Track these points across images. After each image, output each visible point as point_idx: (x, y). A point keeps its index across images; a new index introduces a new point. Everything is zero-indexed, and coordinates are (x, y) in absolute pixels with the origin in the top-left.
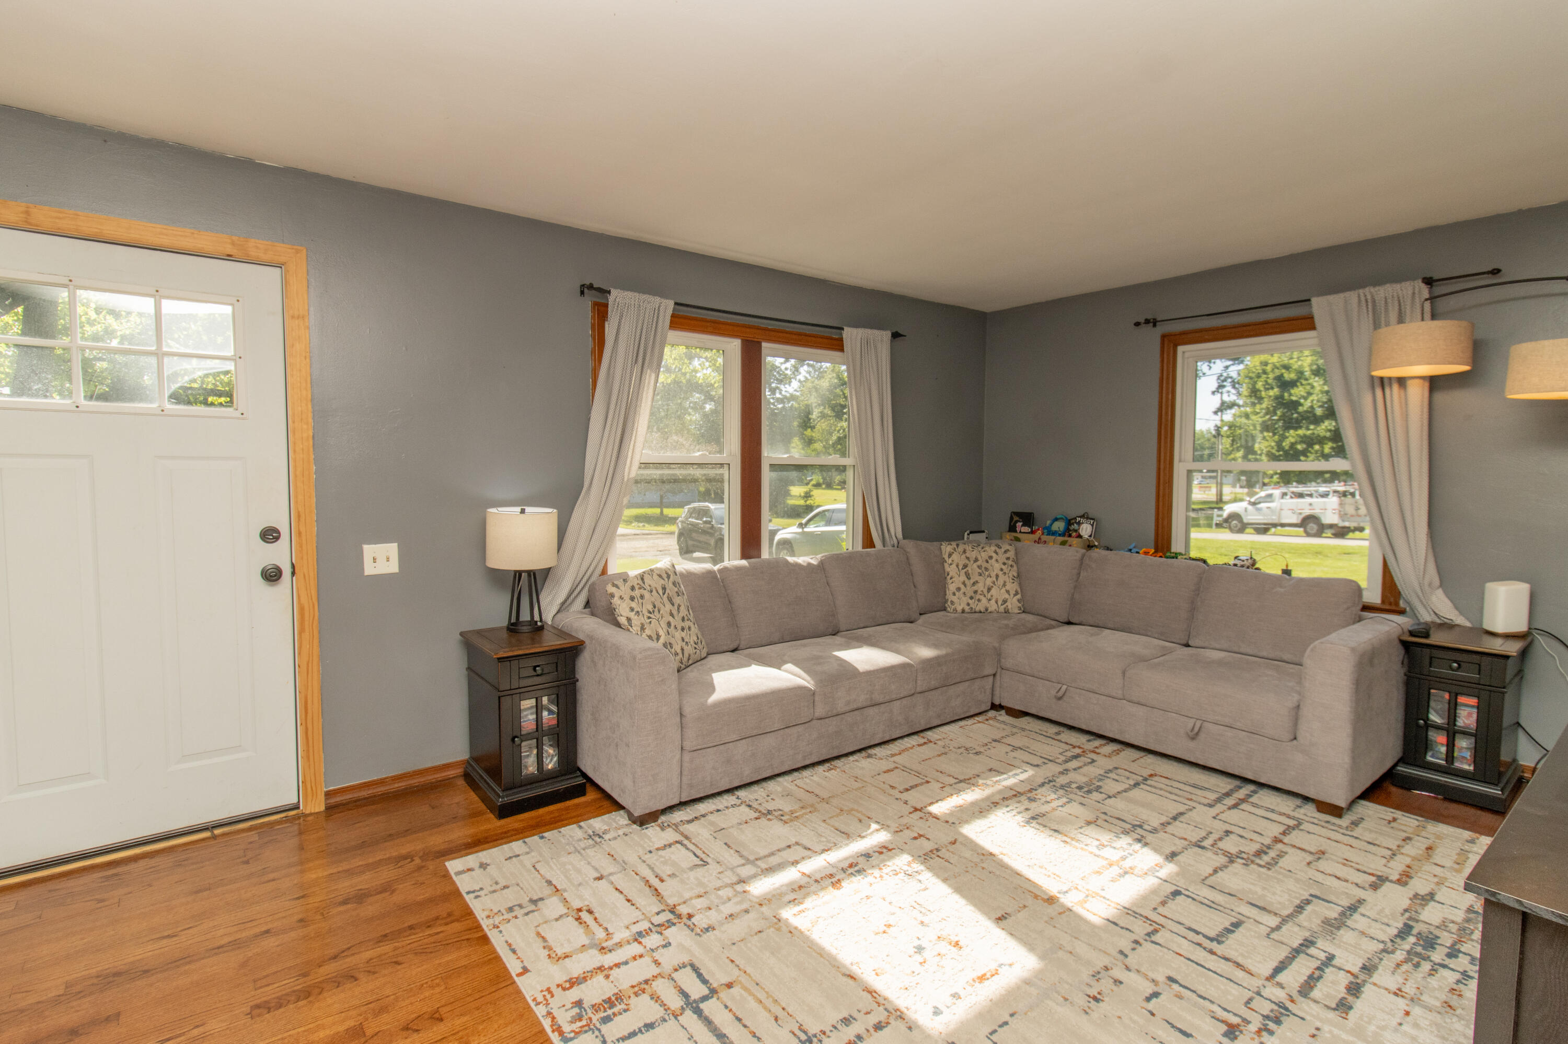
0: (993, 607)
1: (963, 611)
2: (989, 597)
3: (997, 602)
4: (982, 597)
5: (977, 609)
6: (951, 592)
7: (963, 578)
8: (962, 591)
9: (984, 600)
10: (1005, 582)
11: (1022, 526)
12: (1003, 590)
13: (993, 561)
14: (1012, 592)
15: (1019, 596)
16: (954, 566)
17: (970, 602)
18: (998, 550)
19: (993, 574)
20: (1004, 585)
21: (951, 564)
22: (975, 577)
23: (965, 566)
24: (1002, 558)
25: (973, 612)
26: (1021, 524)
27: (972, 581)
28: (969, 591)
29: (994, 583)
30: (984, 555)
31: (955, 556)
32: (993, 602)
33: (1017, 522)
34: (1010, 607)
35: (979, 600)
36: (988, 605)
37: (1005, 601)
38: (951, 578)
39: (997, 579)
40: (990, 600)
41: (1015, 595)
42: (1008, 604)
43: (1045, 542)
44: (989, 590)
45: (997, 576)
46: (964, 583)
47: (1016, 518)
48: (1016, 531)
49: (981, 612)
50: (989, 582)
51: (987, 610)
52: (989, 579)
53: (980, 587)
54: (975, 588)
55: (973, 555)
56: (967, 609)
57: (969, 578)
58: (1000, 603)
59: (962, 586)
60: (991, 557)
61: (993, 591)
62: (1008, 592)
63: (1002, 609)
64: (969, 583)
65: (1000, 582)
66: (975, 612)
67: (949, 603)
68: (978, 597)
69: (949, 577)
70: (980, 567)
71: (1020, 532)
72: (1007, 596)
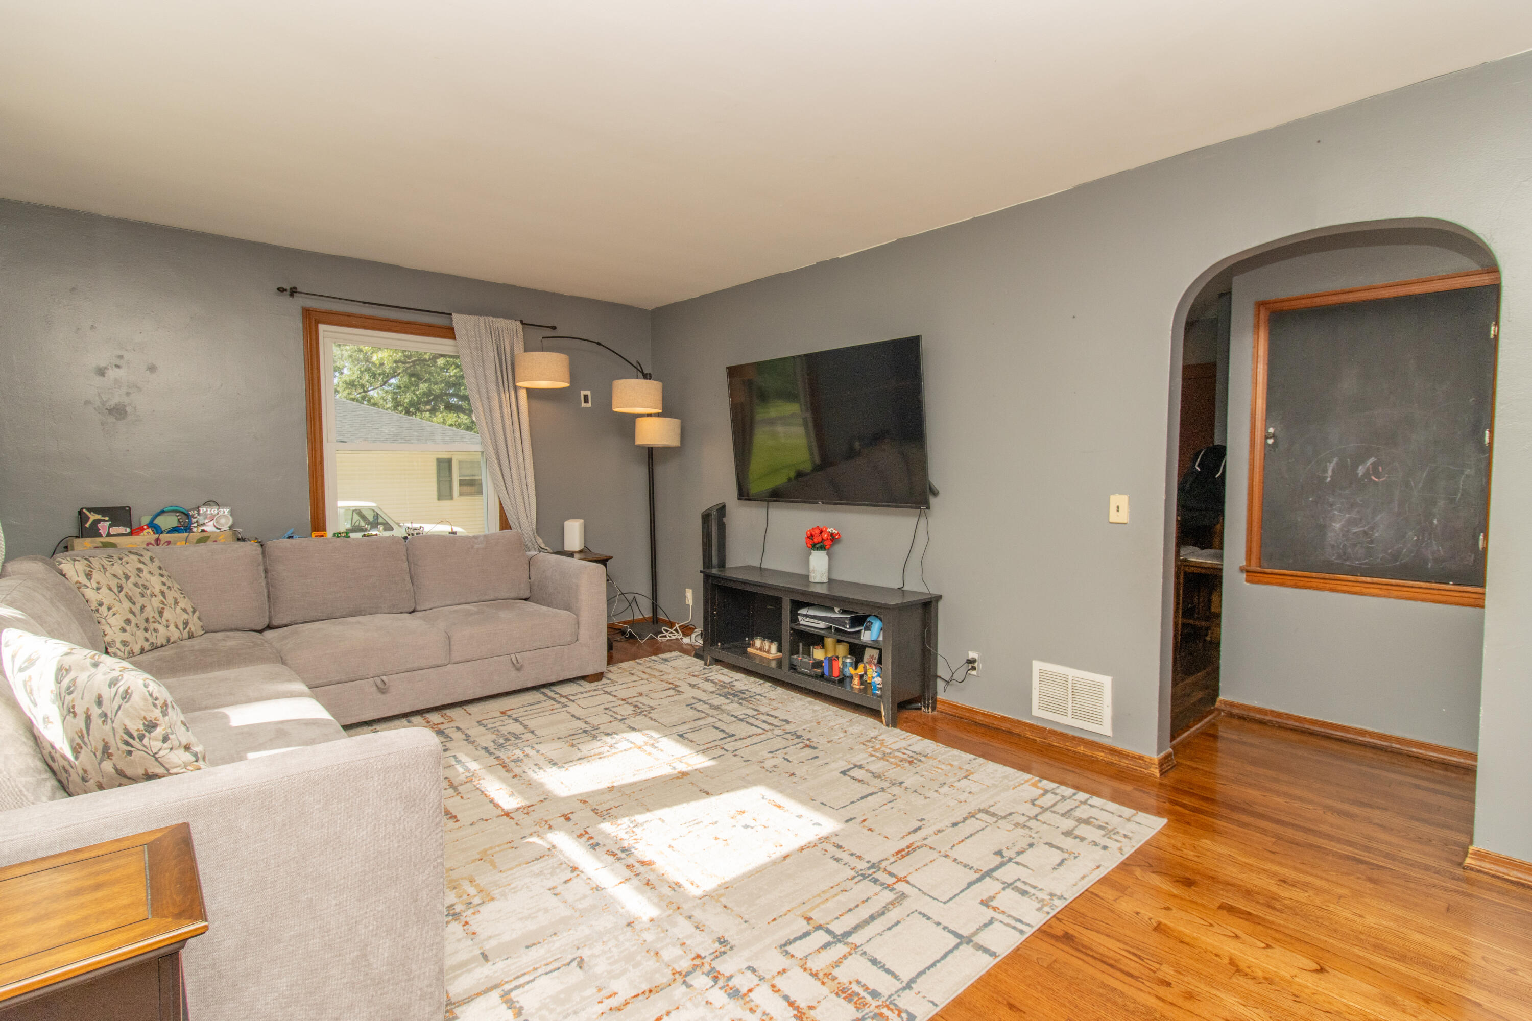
0: (175, 634)
1: (143, 651)
2: (165, 623)
3: (177, 627)
4: (156, 625)
5: (159, 644)
6: (117, 629)
7: (127, 605)
8: (133, 624)
9: (161, 629)
10: (176, 599)
11: (110, 526)
12: (178, 610)
13: (145, 574)
14: (190, 610)
15: (197, 614)
16: (104, 590)
17: (147, 635)
18: (142, 559)
19: (157, 591)
20: (176, 603)
21: (98, 589)
22: (140, 601)
23: (121, 588)
24: (154, 567)
25: (155, 648)
26: (107, 524)
27: (138, 606)
28: (140, 619)
29: (163, 603)
30: (131, 569)
31: (96, 576)
32: (172, 627)
33: (99, 521)
34: (193, 629)
35: (155, 630)
36: (169, 634)
37: (186, 624)
38: (109, 609)
39: (164, 597)
40: (168, 627)
41: (194, 612)
42: (190, 626)
43: (169, 542)
44: (161, 613)
45: (163, 593)
46: (131, 612)
47: (93, 517)
48: (101, 536)
49: (162, 646)
50: (156, 602)
51: (168, 641)
52: (154, 599)
53: (150, 612)
54: (145, 615)
55: (118, 569)
56: (147, 646)
57: (134, 603)
58: (181, 627)
59: (131, 616)
60: (140, 570)
61: (167, 614)
62: (184, 610)
63: (186, 634)
64: (136, 610)
65: (170, 600)
66: (157, 648)
67: (119, 645)
68: (152, 626)
69: (103, 610)
70: (136, 585)
71: (109, 535)
72: (186, 616)
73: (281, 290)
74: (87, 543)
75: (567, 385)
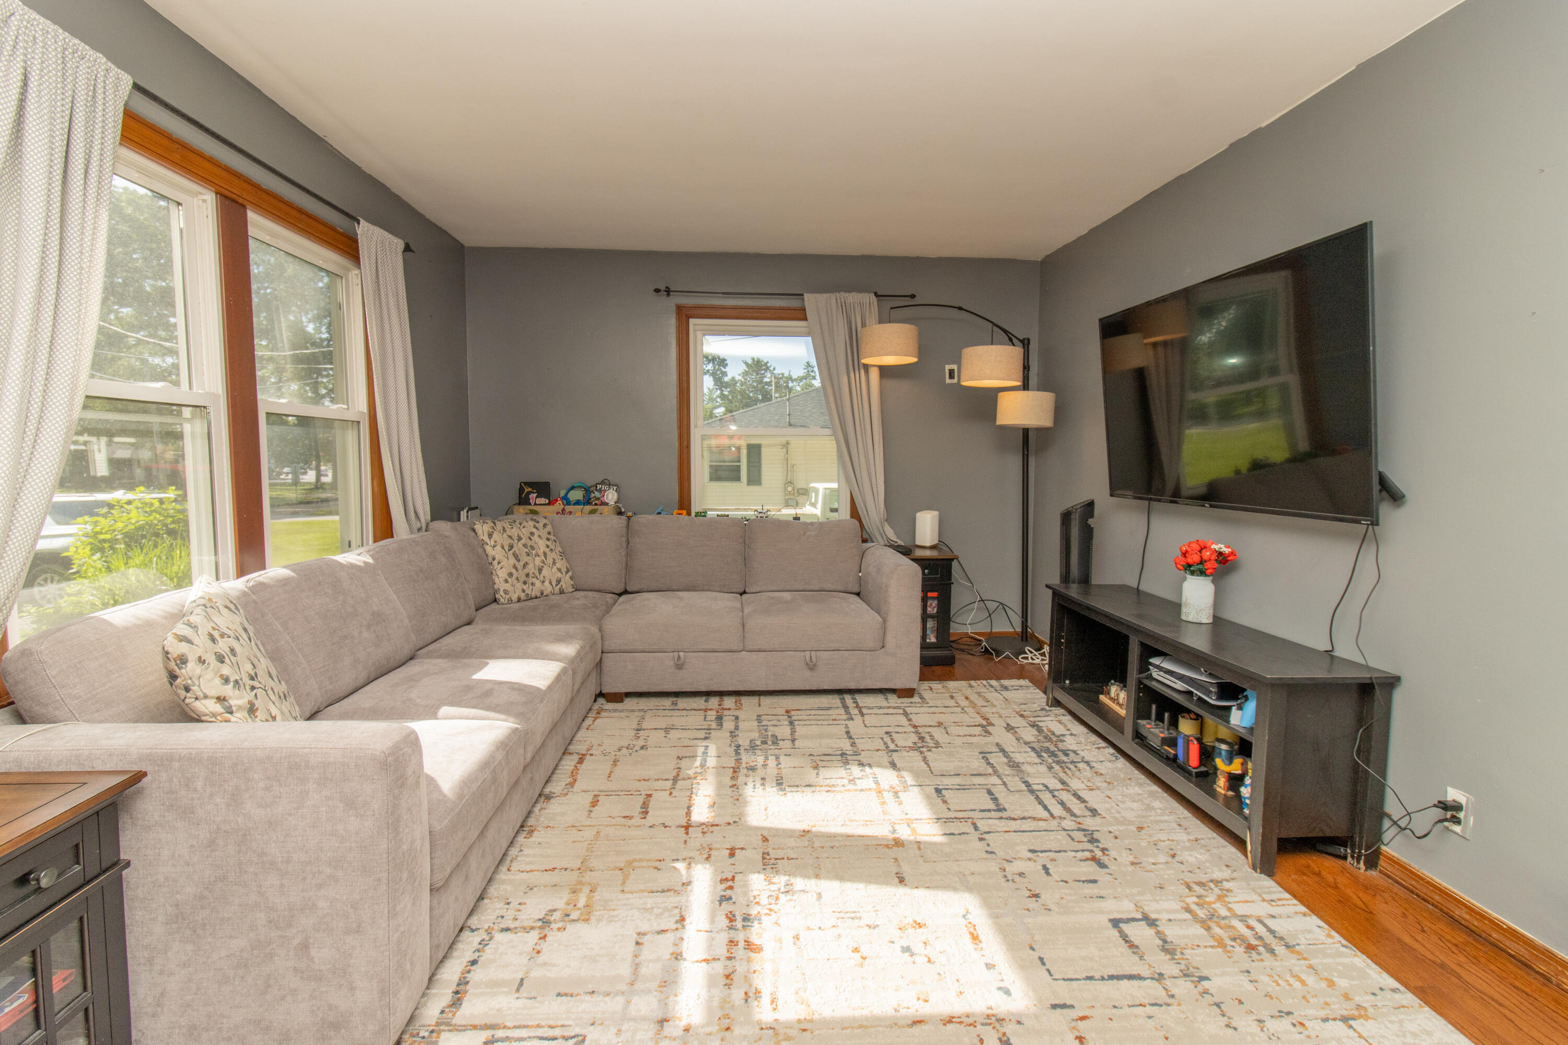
0: (548, 588)
1: (519, 600)
2: (542, 579)
3: (551, 583)
4: (534, 580)
5: (533, 595)
6: (502, 580)
7: (512, 561)
8: (514, 577)
9: (538, 583)
10: (554, 560)
11: (537, 497)
12: (555, 569)
13: (535, 538)
14: (564, 570)
15: (570, 574)
16: (498, 548)
17: (525, 587)
18: (537, 525)
19: (541, 552)
20: (554, 563)
21: (494, 546)
22: (525, 559)
23: (511, 547)
24: (544, 533)
25: (530, 598)
26: (535, 495)
27: (522, 563)
28: (521, 574)
29: (543, 562)
30: (525, 533)
31: (496, 536)
32: (547, 583)
33: (529, 493)
34: (564, 586)
35: (533, 584)
36: (543, 588)
37: (559, 581)
38: (499, 563)
39: (546, 557)
40: (543, 582)
41: (567, 572)
42: (562, 583)
43: (570, 513)
44: (540, 570)
45: (545, 554)
46: (515, 567)
47: (527, 490)
48: (530, 504)
49: (536, 597)
50: (538, 561)
51: (542, 594)
52: (537, 558)
53: (531, 569)
54: (526, 571)
55: (514, 532)
56: (523, 596)
57: (519, 561)
58: (554, 584)
59: (514, 571)
60: (532, 534)
61: (545, 572)
62: (559, 570)
63: (557, 589)
64: (520, 565)
65: (550, 560)
66: (531, 598)
67: (502, 593)
68: (531, 580)
69: (495, 563)
70: (525, 546)
71: (535, 504)
72: (559, 575)
73: (657, 291)
74: (522, 509)
75: (915, 360)
